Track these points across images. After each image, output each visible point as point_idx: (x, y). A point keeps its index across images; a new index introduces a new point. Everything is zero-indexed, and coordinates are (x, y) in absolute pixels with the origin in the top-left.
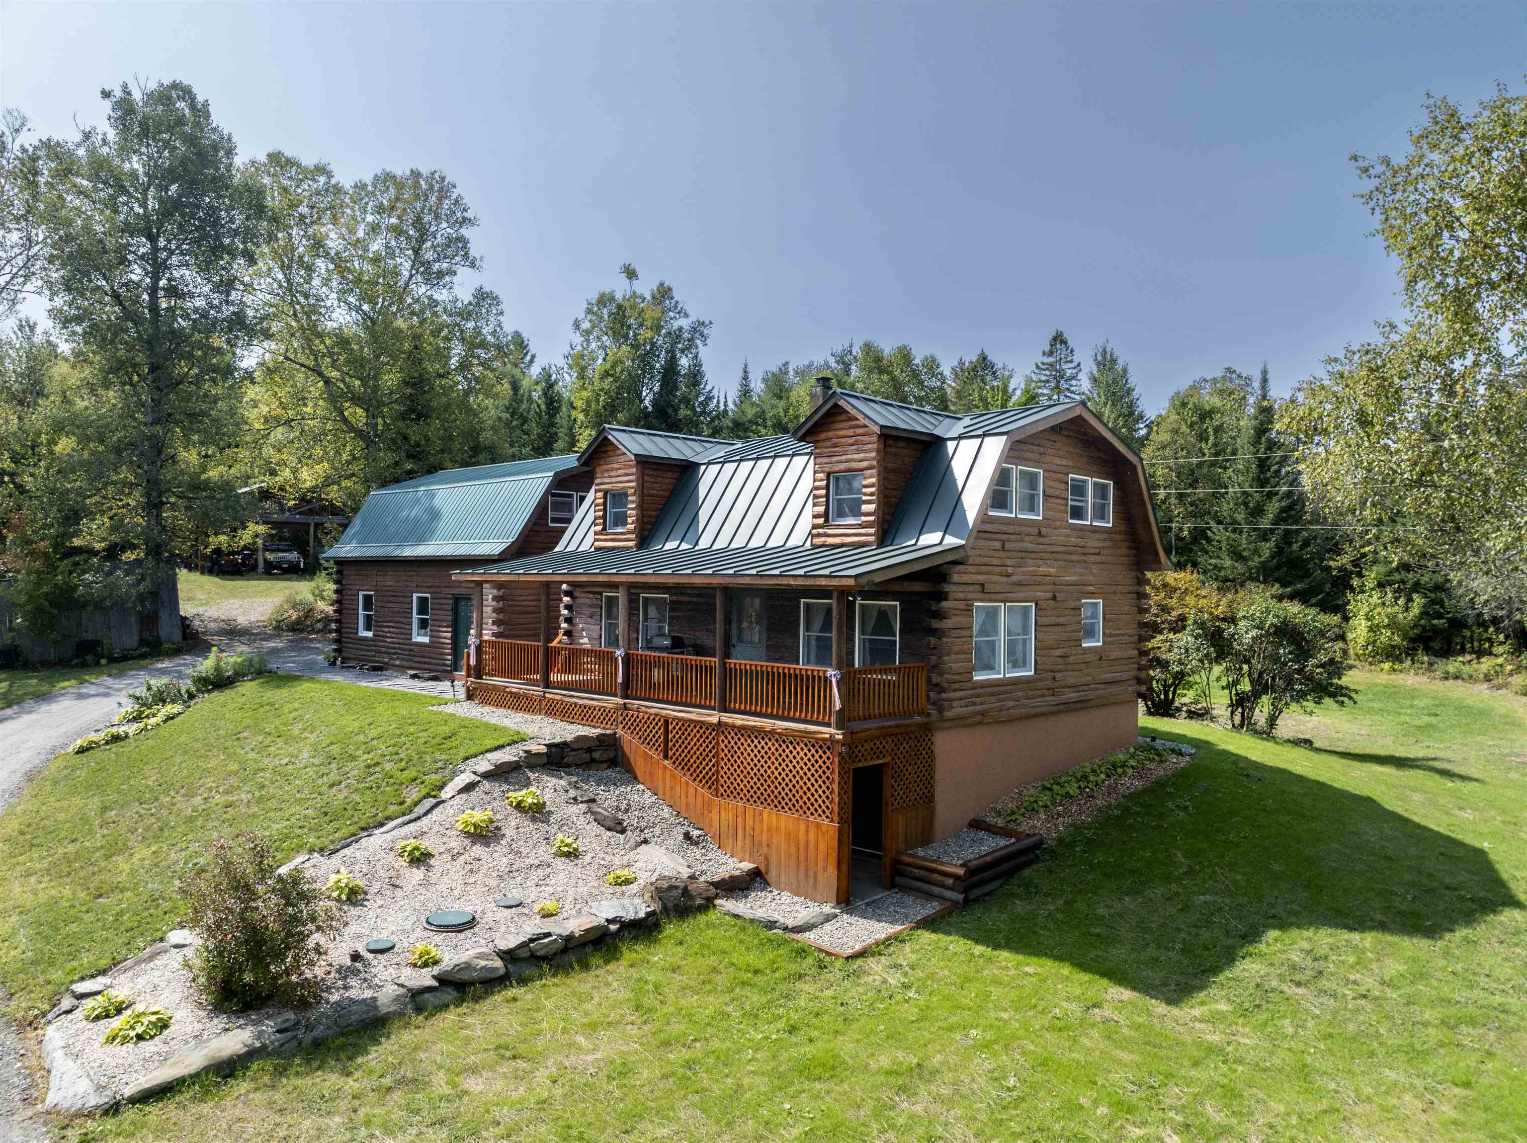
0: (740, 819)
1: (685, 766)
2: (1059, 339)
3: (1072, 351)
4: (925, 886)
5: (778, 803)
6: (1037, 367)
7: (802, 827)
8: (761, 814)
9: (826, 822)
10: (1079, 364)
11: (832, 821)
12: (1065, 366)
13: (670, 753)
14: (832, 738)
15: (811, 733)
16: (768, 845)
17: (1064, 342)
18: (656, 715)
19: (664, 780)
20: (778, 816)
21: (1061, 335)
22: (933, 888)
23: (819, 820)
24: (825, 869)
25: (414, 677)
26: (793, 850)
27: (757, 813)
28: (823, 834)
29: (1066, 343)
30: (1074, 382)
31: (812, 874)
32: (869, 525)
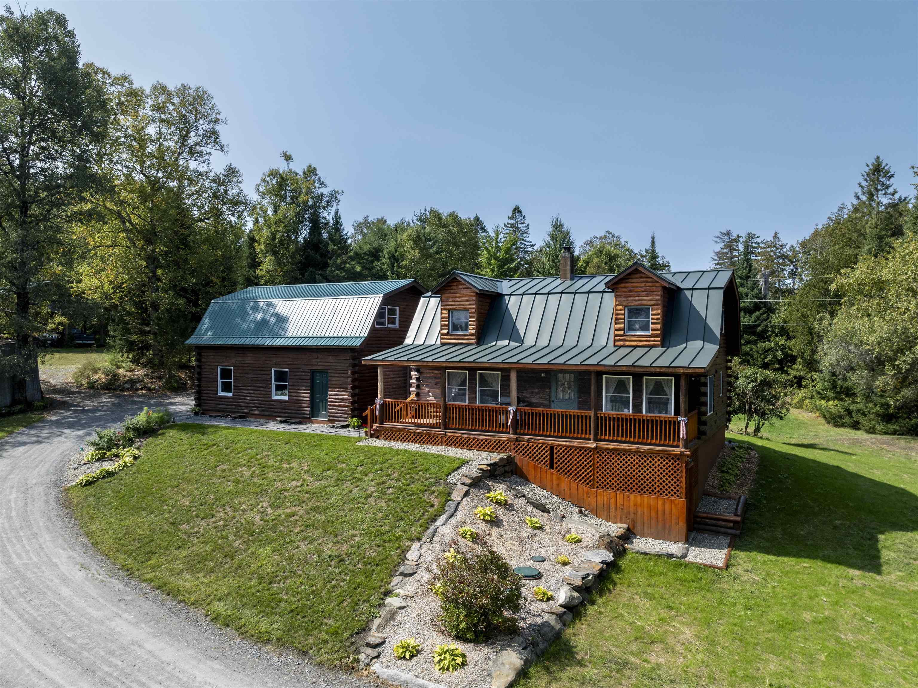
0: (613, 501)
1: (569, 473)
2: (517, 210)
3: (524, 217)
4: (714, 528)
5: (641, 490)
6: (505, 225)
7: (660, 502)
8: (629, 497)
9: (677, 498)
10: (528, 225)
11: (681, 498)
12: (520, 226)
13: (555, 466)
14: (682, 454)
15: (666, 451)
16: (634, 513)
17: (520, 212)
18: (544, 444)
19: (551, 481)
20: (641, 497)
21: (518, 208)
22: (719, 529)
23: (672, 498)
24: (677, 524)
25: (282, 422)
26: (653, 514)
27: (625, 497)
28: (676, 505)
29: (521, 212)
30: (525, 235)
31: (667, 527)
32: (656, 336)
